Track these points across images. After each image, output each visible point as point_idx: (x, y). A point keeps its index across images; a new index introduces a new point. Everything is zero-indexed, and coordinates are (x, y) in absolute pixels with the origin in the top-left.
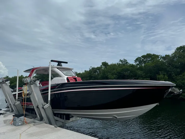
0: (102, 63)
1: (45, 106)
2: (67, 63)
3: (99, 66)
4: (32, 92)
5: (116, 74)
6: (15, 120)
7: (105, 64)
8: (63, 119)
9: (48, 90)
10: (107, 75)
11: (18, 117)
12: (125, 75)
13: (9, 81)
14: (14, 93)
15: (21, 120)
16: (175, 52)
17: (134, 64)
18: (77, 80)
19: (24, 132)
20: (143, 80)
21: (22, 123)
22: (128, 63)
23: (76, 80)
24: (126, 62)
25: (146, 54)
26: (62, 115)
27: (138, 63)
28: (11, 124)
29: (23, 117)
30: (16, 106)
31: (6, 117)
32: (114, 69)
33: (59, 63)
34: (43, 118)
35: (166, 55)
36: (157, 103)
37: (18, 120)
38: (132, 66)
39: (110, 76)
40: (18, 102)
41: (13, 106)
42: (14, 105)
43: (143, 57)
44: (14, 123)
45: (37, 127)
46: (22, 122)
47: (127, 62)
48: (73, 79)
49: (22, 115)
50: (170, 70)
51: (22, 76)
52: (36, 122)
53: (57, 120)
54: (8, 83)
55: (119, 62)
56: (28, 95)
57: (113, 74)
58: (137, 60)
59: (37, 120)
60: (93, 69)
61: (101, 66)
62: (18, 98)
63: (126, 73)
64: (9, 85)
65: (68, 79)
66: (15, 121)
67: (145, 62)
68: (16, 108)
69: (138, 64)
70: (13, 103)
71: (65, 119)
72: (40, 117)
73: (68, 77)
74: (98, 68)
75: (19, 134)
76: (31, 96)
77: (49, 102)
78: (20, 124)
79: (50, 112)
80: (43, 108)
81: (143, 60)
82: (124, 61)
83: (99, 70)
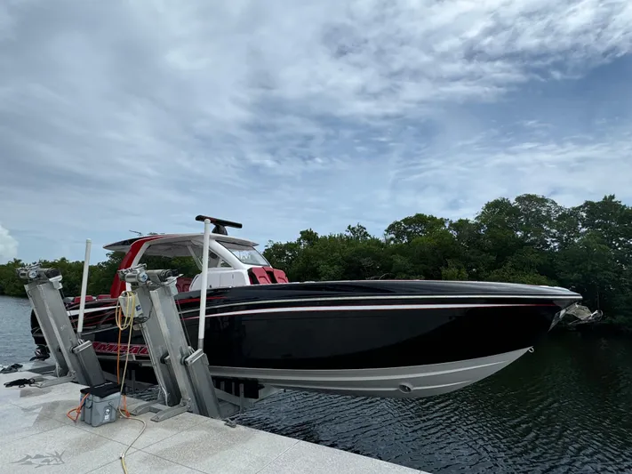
0: (301, 233)
1: (191, 357)
2: (239, 226)
3: (294, 240)
4: (150, 312)
5: (339, 264)
6: (91, 407)
7: (308, 236)
8: (237, 394)
9: (198, 304)
10: (315, 266)
11: (102, 397)
12: (362, 267)
13: (61, 276)
14: (74, 313)
15: (111, 407)
16: (483, 213)
17: (382, 239)
18: (277, 280)
19: (131, 450)
20: (409, 279)
21: (114, 417)
22: (368, 235)
23: (274, 280)
24: (362, 233)
25: (413, 215)
26: (233, 384)
27: (393, 236)
28: (75, 421)
29: (119, 394)
30: (76, 355)
31: (44, 393)
32: (333, 250)
33: (220, 225)
34: (181, 397)
35: (460, 221)
36: (528, 349)
37: (100, 404)
38: (377, 242)
39: (323, 267)
40: (87, 344)
41: (69, 357)
42: (73, 352)
43: (406, 221)
44: (85, 416)
45: (166, 427)
46: (114, 412)
47: (366, 233)
48: (266, 275)
49: (115, 388)
50: (472, 257)
51: (63, 259)
52: (159, 410)
53: (220, 401)
54: (57, 280)
55: (345, 233)
56: (138, 321)
57: (331, 263)
58: (391, 228)
59: (159, 402)
60: (275, 246)
61: (299, 240)
62: (84, 330)
63: (366, 262)
64: (61, 287)
65: (251, 274)
66: (88, 411)
67: (409, 234)
68: (79, 361)
69: (392, 239)
70: (70, 347)
71: (242, 395)
72: (168, 392)
73: (251, 269)
74: (289, 246)
75: (116, 457)
76: (144, 325)
77: (201, 343)
78: (107, 417)
79: (203, 375)
80: (185, 364)
81: (405, 229)
82: (358, 230)
83: (290, 251)
